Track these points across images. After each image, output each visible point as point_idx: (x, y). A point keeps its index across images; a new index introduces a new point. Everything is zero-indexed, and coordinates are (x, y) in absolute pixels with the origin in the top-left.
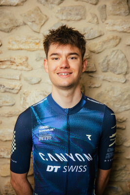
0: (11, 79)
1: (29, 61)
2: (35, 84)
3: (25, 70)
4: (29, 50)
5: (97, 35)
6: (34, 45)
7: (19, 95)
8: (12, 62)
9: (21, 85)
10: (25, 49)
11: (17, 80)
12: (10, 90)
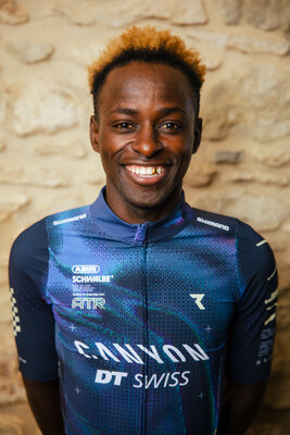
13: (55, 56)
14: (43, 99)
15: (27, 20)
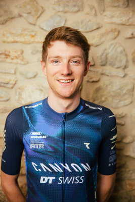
0: (5, 73)
1: (24, 54)
2: (31, 78)
3: (20, 64)
4: (25, 43)
5: (95, 27)
6: (29, 37)
7: (14, 89)
8: (7, 56)
9: (16, 79)
10: (21, 42)
11: (12, 74)
12: (5, 85)
13: (38, 75)
14: (32, 92)
15: (28, 63)
